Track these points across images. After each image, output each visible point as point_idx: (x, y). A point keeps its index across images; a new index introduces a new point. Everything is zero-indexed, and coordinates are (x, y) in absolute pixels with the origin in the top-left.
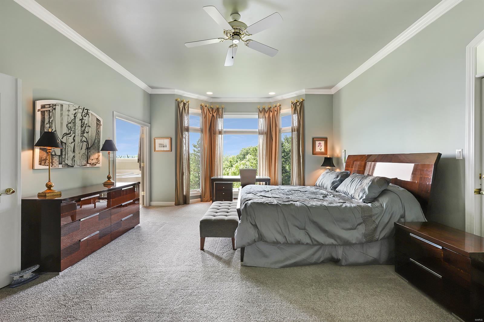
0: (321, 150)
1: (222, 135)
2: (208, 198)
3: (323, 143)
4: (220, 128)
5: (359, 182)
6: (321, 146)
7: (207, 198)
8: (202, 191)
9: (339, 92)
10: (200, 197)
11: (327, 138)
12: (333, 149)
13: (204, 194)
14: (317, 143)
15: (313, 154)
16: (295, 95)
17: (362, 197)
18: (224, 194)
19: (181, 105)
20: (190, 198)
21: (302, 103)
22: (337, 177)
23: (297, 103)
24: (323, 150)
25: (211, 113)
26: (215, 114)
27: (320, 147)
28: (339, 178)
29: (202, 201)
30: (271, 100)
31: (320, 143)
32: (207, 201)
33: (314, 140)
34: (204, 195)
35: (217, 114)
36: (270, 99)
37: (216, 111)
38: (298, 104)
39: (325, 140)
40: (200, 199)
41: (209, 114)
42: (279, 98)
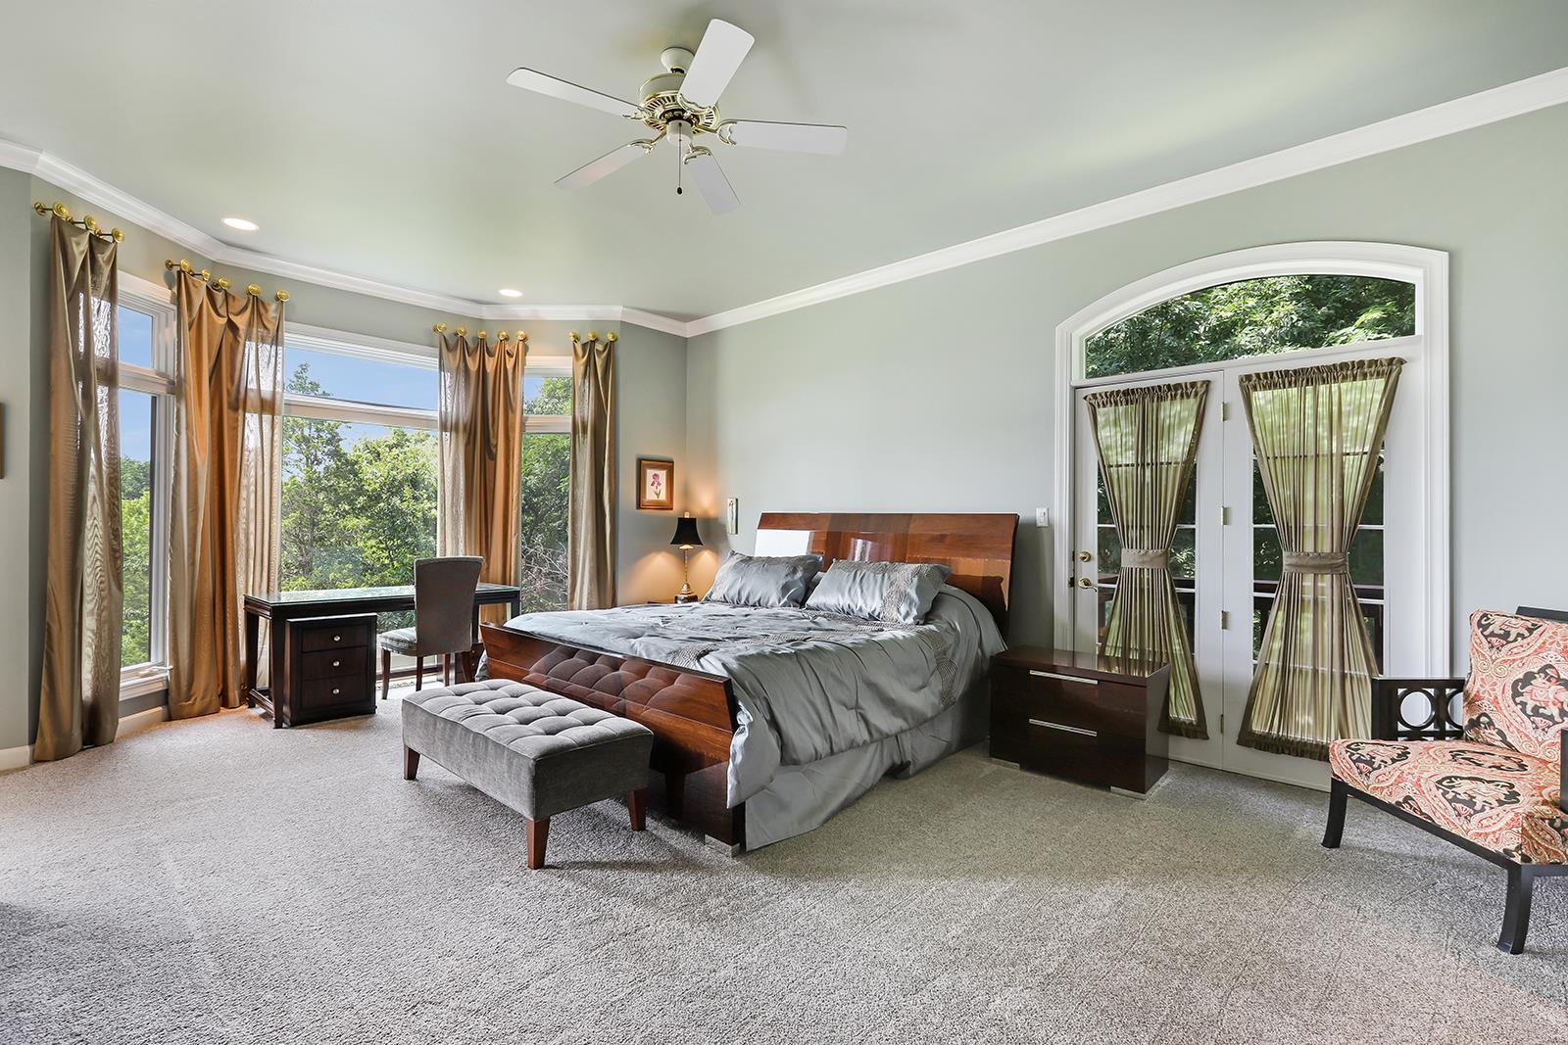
0: (658, 495)
1: (277, 419)
2: (207, 700)
3: (663, 474)
4: (266, 388)
5: (883, 579)
6: (659, 484)
7: (203, 698)
8: (176, 671)
9: (712, 336)
10: (164, 697)
11: (673, 462)
12: (687, 494)
13: (184, 682)
14: (650, 473)
15: (639, 506)
16: (585, 318)
17: (908, 614)
18: (337, 664)
19: (79, 248)
20: (120, 710)
21: (610, 347)
22: (795, 571)
23: (593, 342)
24: (663, 497)
25: (223, 311)
26: (241, 321)
27: (656, 490)
28: (799, 574)
29: (169, 718)
30: (486, 313)
31: (655, 475)
32: (202, 713)
33: (642, 464)
34: (184, 688)
35: (250, 325)
36: (484, 307)
37: (246, 308)
38: (599, 347)
39: (668, 465)
40: (160, 708)
41: (209, 314)
42: (523, 312)
